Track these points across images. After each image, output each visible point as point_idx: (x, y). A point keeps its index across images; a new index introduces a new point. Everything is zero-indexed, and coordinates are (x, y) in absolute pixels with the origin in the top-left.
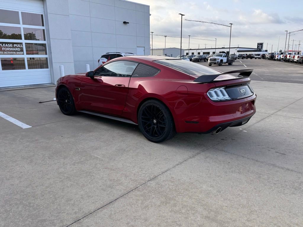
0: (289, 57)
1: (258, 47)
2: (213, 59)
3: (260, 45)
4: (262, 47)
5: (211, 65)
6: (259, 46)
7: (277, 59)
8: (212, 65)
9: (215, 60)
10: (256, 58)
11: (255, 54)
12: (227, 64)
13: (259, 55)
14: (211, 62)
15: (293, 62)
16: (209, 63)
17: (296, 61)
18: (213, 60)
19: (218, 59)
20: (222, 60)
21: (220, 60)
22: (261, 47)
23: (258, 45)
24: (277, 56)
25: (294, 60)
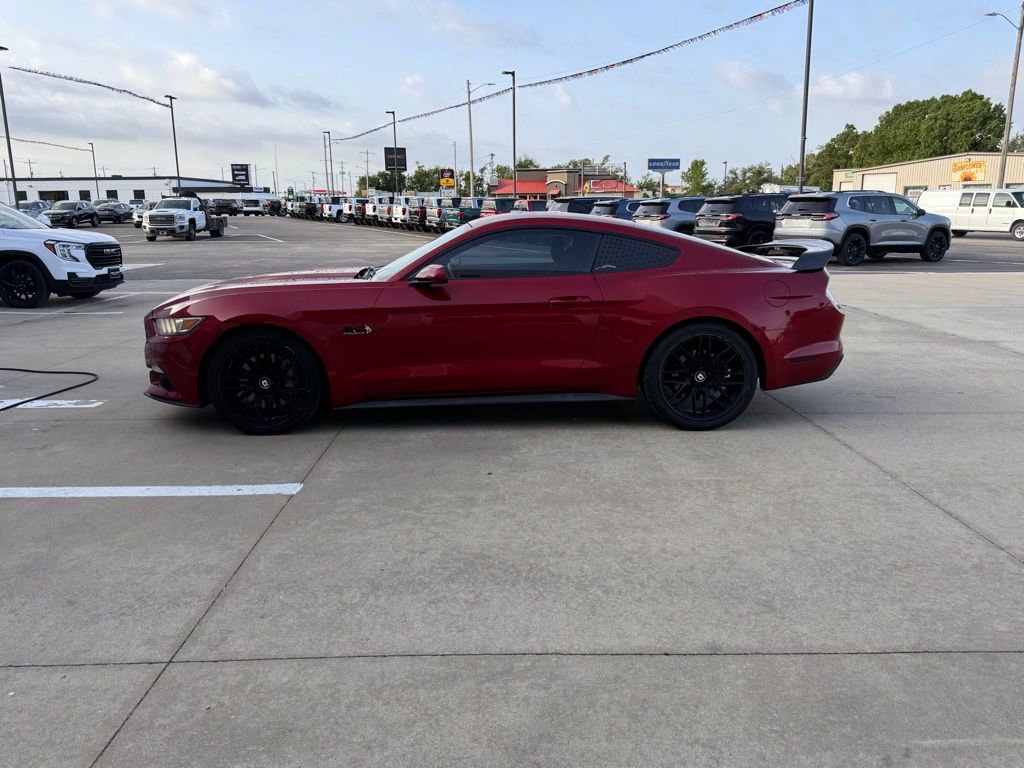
0: (374, 210)
1: (234, 176)
2: (161, 216)
3: (241, 171)
4: (247, 179)
5: (155, 238)
6: (237, 175)
7: (330, 215)
8: (158, 238)
9: (170, 219)
10: (247, 213)
11: (243, 201)
12: (207, 233)
13: (256, 203)
14: (158, 229)
15: (389, 224)
16: (148, 230)
17: (399, 221)
18: (162, 222)
19: (182, 218)
20: (192, 221)
21: (187, 219)
22: (243, 177)
23: (233, 170)
24: (326, 207)
25: (394, 221)
